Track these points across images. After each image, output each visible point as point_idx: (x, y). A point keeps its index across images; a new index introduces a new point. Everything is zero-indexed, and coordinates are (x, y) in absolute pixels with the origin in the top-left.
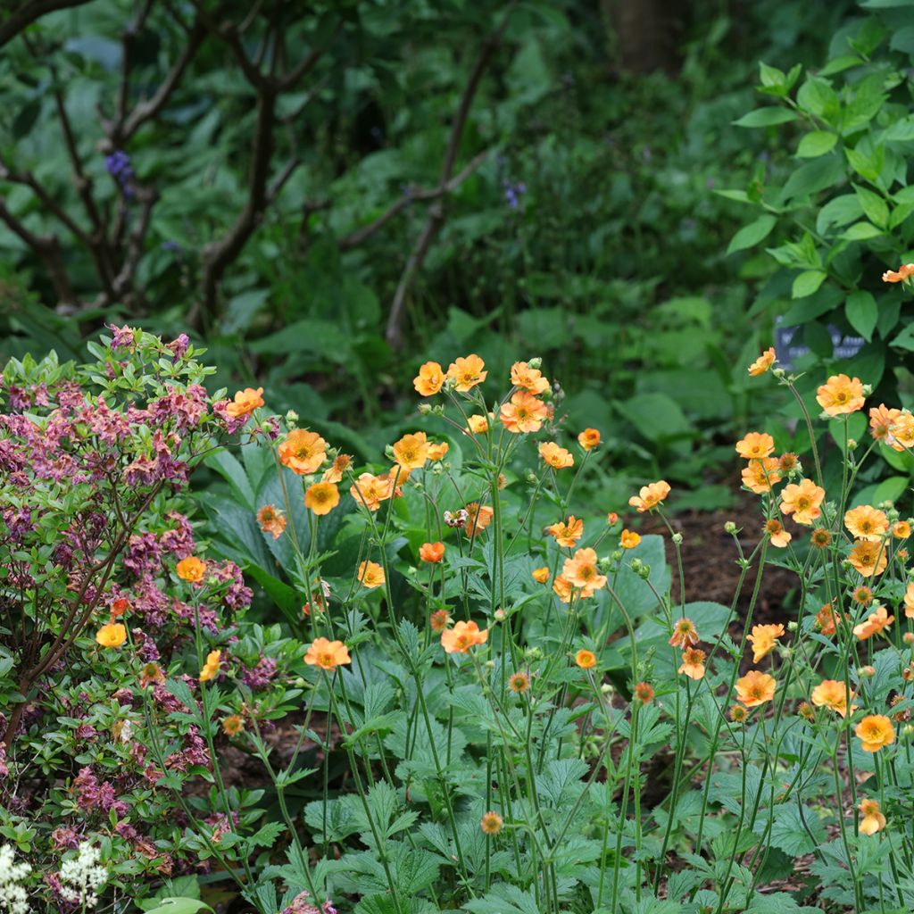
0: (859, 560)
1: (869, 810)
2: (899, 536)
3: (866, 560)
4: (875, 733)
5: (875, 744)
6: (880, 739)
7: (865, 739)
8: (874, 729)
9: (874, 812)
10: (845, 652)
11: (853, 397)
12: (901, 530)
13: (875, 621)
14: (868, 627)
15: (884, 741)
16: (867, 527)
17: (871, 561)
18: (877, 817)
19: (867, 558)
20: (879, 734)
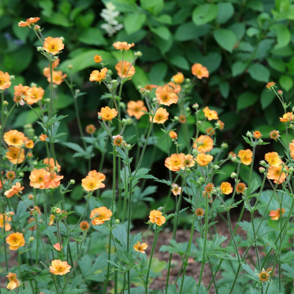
0: (11, 156)
1: (12, 278)
2: (28, 147)
3: (15, 156)
4: (16, 241)
5: (15, 247)
6: (18, 244)
7: (11, 244)
8: (15, 239)
9: (14, 279)
10: (3, 201)
11: (5, 82)
12: (29, 144)
13: (15, 189)
14: (12, 192)
15: (20, 245)
16: (15, 140)
17: (17, 156)
18: (15, 281)
19: (15, 155)
20: (17, 242)
